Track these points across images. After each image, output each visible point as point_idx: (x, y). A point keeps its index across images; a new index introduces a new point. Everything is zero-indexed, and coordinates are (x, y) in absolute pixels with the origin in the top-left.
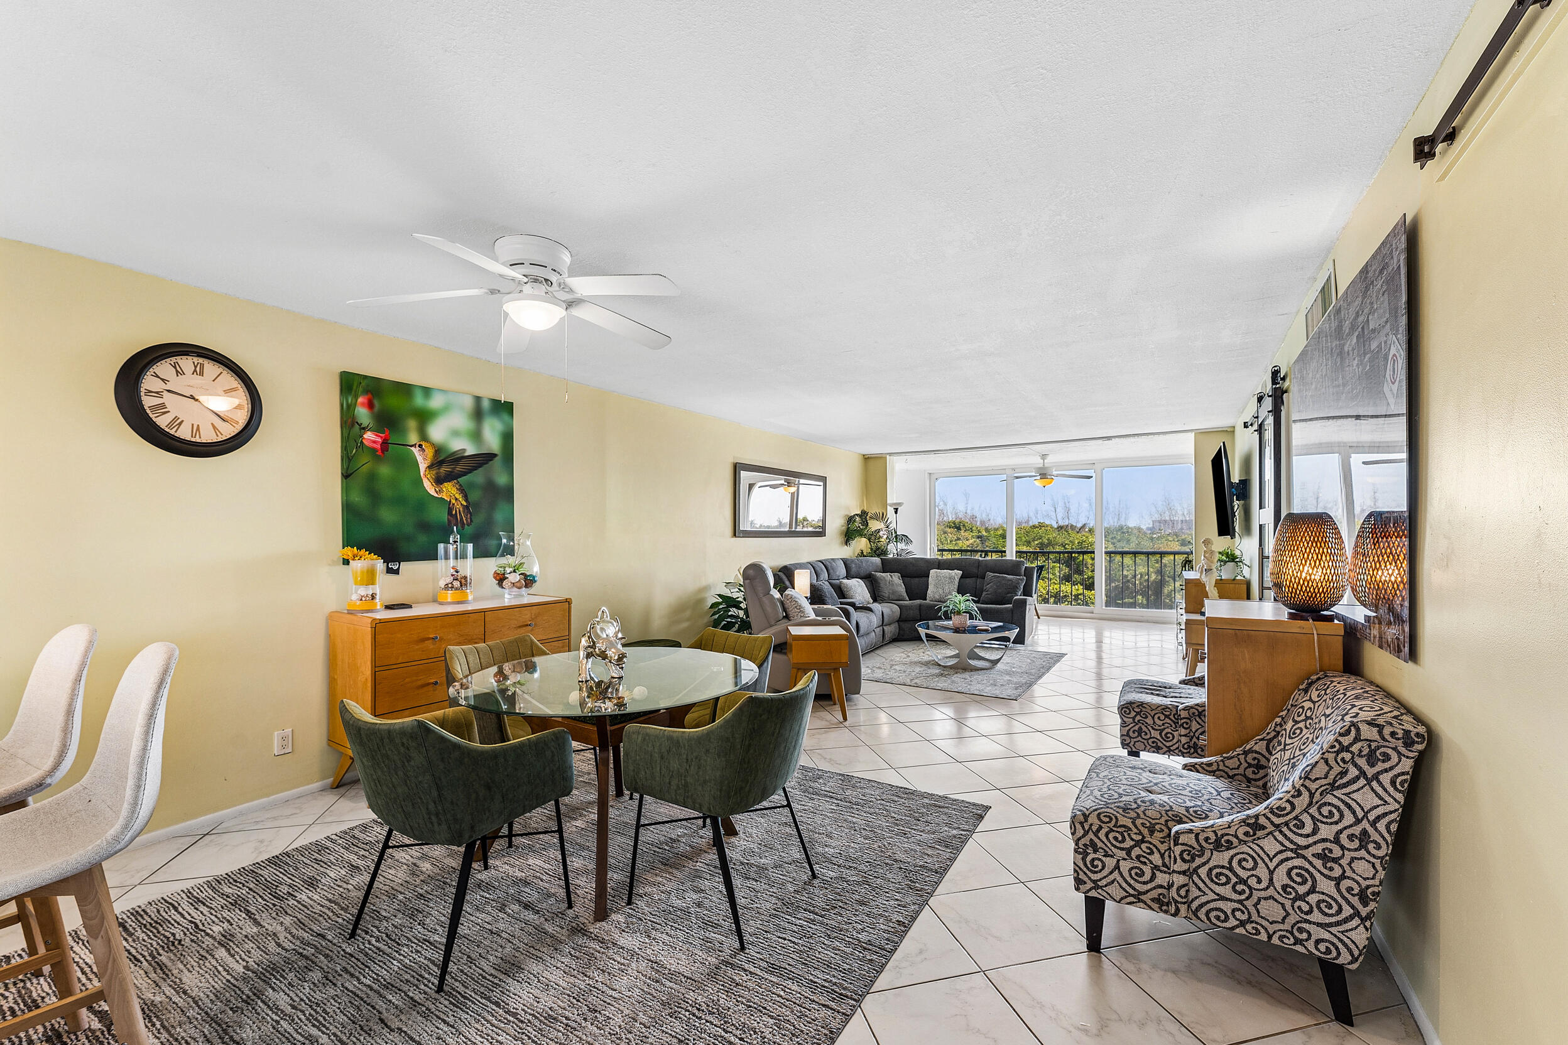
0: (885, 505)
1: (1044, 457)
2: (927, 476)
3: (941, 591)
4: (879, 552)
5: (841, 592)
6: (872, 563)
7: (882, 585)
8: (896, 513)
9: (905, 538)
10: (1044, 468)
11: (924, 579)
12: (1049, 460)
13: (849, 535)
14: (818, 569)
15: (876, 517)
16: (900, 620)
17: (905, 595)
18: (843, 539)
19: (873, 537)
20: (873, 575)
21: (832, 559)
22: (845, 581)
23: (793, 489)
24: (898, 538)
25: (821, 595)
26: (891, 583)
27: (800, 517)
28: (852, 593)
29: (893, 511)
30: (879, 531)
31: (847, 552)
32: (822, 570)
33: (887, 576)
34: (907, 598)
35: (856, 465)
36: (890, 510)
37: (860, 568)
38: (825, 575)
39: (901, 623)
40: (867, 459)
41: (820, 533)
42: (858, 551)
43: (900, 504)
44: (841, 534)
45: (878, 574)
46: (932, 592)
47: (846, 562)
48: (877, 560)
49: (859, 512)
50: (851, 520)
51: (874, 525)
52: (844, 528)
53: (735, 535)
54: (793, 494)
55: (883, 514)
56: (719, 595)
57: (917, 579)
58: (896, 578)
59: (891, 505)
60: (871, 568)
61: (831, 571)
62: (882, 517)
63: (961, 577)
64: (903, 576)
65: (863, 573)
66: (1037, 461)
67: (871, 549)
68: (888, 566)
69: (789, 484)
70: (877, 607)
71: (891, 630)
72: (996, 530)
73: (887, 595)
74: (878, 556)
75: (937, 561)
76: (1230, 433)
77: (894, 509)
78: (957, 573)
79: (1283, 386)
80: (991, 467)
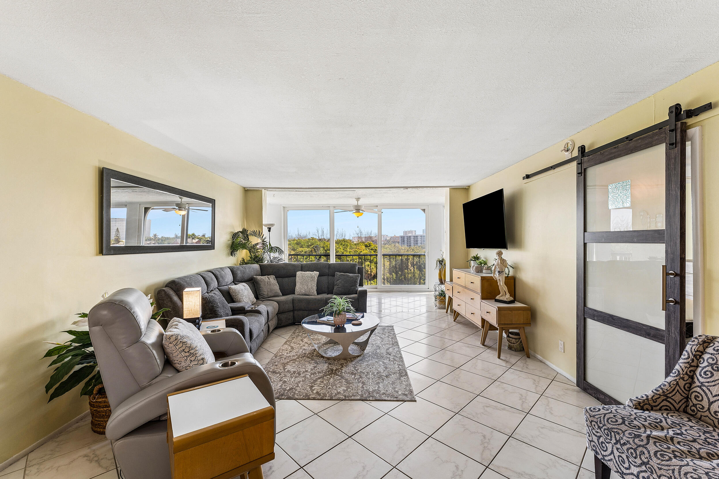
0: (261, 225)
1: (358, 199)
2: (282, 208)
3: (306, 287)
4: (257, 259)
5: (230, 297)
6: (253, 268)
7: (262, 286)
8: (269, 231)
9: (278, 250)
11: (292, 278)
13: (233, 248)
14: (208, 279)
15: (254, 234)
16: (279, 313)
17: (279, 291)
18: (228, 251)
19: (252, 249)
20: (254, 278)
21: (221, 268)
22: (233, 287)
23: (184, 213)
24: (272, 249)
25: (213, 306)
26: (269, 284)
27: (190, 233)
28: (239, 296)
29: (267, 230)
30: (257, 244)
31: (232, 261)
32: (212, 279)
33: (265, 278)
34: (281, 294)
35: (239, 195)
36: (265, 230)
37: (244, 273)
38: (214, 284)
39: (279, 315)
40: (247, 191)
41: (210, 245)
42: (240, 259)
43: (272, 225)
44: (227, 247)
45: (259, 277)
46: (299, 288)
47: (233, 270)
48: (256, 266)
49: (241, 230)
50: (235, 236)
51: (254, 240)
52: (230, 242)
53: (101, 252)
54: (183, 216)
55: (259, 232)
56: (70, 332)
57: (287, 279)
58: (272, 280)
59: (265, 225)
60: (252, 273)
61: (221, 279)
62: (259, 234)
63: (319, 276)
64: (278, 277)
65: (246, 277)
67: (251, 258)
68: (265, 270)
69: (180, 207)
70: (263, 307)
71: (273, 323)
72: (294, 240)
73: (266, 293)
74: (257, 262)
75: (301, 265)
76: (466, 189)
77: (268, 228)
78: (316, 274)
79: (690, 121)
80: (322, 205)
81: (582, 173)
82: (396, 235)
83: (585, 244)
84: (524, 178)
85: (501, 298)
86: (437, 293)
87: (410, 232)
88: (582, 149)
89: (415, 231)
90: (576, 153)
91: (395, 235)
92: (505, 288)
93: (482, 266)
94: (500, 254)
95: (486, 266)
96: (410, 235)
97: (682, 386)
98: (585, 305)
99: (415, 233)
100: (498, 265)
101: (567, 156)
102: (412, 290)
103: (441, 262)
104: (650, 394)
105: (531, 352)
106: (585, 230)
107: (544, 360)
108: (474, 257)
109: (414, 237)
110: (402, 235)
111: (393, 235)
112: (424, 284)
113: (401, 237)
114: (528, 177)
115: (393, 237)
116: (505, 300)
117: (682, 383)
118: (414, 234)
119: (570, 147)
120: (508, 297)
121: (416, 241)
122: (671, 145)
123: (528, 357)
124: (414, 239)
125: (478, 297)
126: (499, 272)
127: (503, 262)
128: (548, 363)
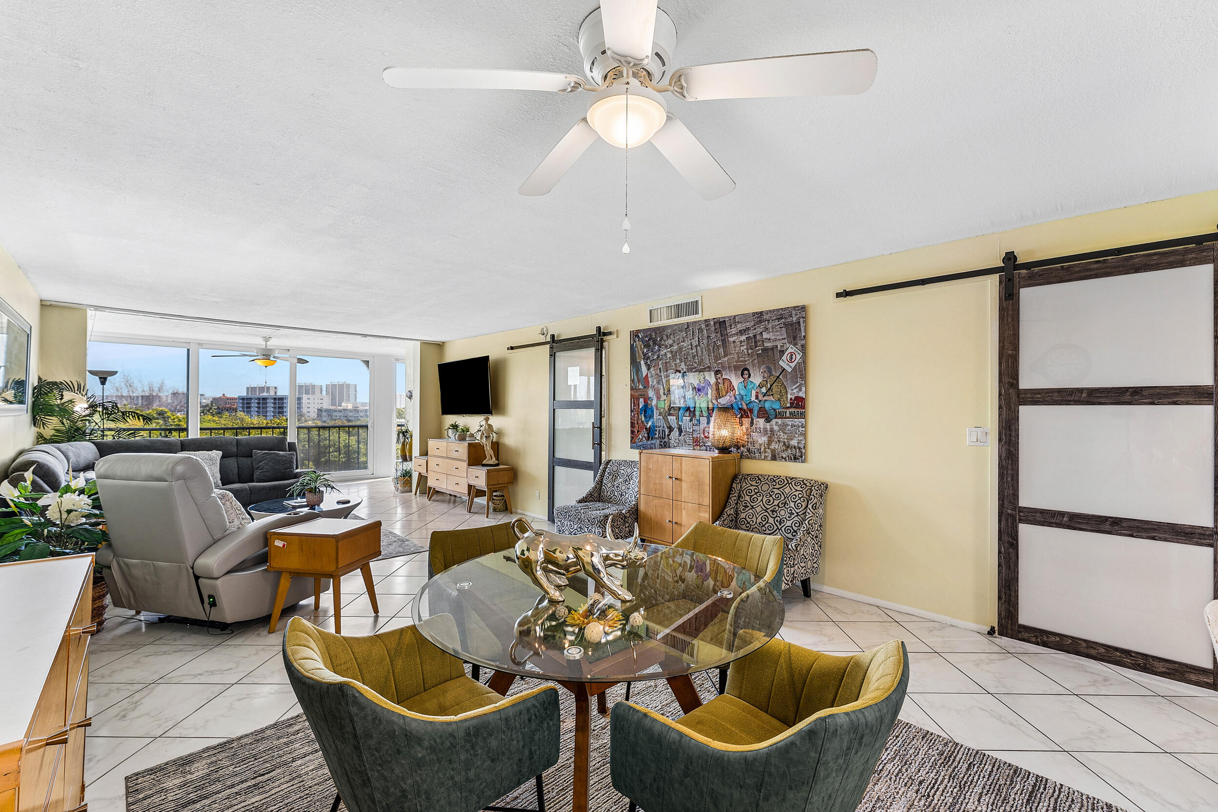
1: (267, 339)
8: (103, 383)
10: (266, 349)
12: (272, 343)
29: (99, 381)
41: (23, 407)
43: (112, 373)
55: (79, 385)
59: (93, 373)
62: (78, 388)
63: (222, 457)
66: (261, 342)
75: (180, 442)
76: (440, 346)
77: (100, 378)
78: (217, 454)
79: (605, 338)
80: (172, 338)
81: (553, 355)
82: (228, 395)
83: (554, 410)
84: (508, 349)
85: (488, 463)
86: (399, 474)
87: (262, 389)
88: (553, 336)
89: (276, 388)
90: (549, 339)
91: (224, 395)
92: (492, 453)
93: (463, 434)
94: (487, 420)
95: (468, 433)
96: (265, 394)
97: (598, 487)
98: (554, 456)
99: (276, 392)
100: (485, 430)
101: (542, 339)
102: (347, 478)
103: (404, 433)
104: (584, 495)
105: (513, 510)
106: (554, 400)
107: (524, 512)
108: (452, 425)
109: (275, 399)
110: (244, 394)
111: (219, 395)
112: (366, 468)
113: (243, 399)
114: (512, 348)
115: (220, 398)
116: (492, 463)
117: (598, 486)
118: (272, 393)
119: (545, 332)
120: (494, 461)
121: (279, 408)
122: (597, 350)
123: (511, 513)
124: (274, 403)
125: (465, 464)
126: (486, 437)
127: (490, 426)
128: (527, 513)
